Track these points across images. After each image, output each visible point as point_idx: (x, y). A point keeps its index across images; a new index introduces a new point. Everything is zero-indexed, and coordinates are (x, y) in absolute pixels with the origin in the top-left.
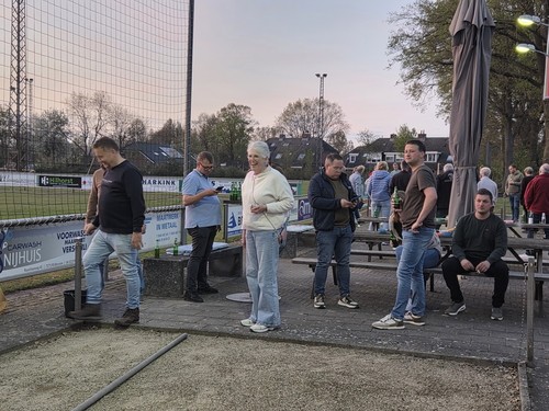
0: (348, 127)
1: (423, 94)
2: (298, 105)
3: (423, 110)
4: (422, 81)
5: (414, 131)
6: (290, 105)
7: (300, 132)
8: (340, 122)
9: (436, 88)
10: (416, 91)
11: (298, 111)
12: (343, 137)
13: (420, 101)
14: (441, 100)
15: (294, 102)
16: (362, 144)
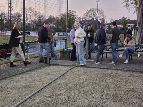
0: (105, 17)
1: (129, 7)
2: (90, 10)
3: (129, 11)
4: (129, 2)
5: (126, 18)
6: (88, 10)
7: (91, 19)
8: (103, 15)
9: (133, 4)
10: (127, 6)
11: (90, 12)
12: (104, 20)
13: (128, 9)
14: (135, 8)
15: (89, 9)
16: (110, 22)
